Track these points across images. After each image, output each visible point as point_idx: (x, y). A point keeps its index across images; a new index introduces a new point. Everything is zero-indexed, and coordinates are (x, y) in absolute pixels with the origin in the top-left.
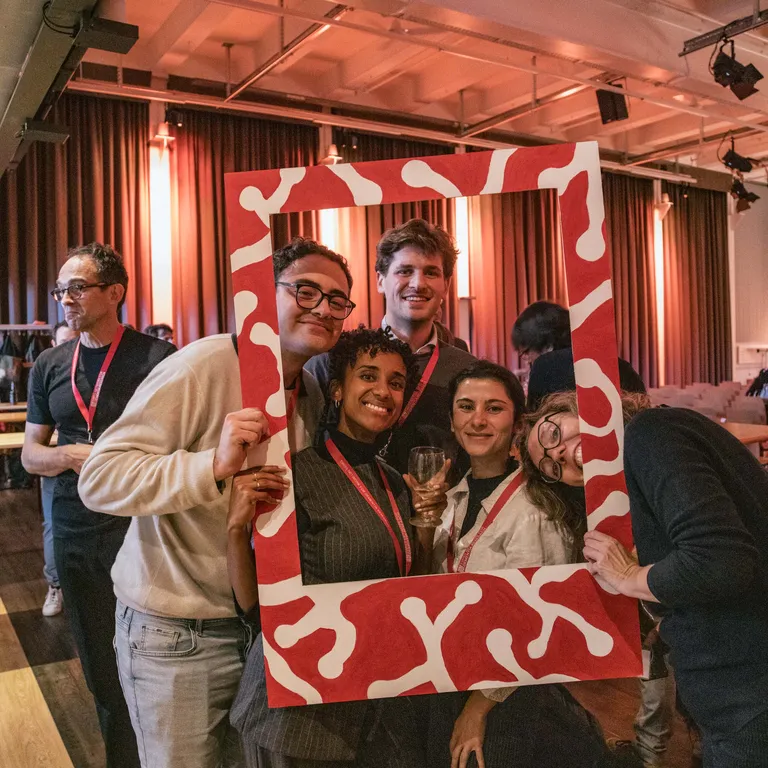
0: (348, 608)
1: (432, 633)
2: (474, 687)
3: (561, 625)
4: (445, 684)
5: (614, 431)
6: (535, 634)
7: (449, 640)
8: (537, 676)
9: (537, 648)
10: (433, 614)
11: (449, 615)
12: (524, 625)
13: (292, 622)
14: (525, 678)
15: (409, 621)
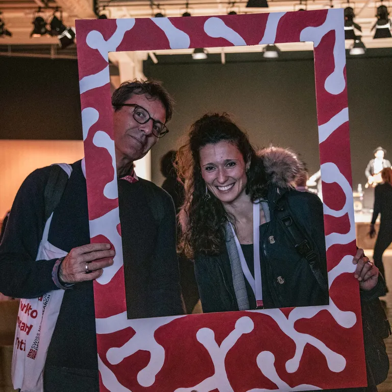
0: (160, 336)
1: (218, 354)
3: (309, 348)
4: (227, 390)
5: (347, 213)
6: (291, 355)
7: (231, 360)
8: (292, 386)
9: (292, 366)
10: (219, 340)
11: (231, 340)
12: (283, 349)
13: (119, 346)
15: (202, 345)
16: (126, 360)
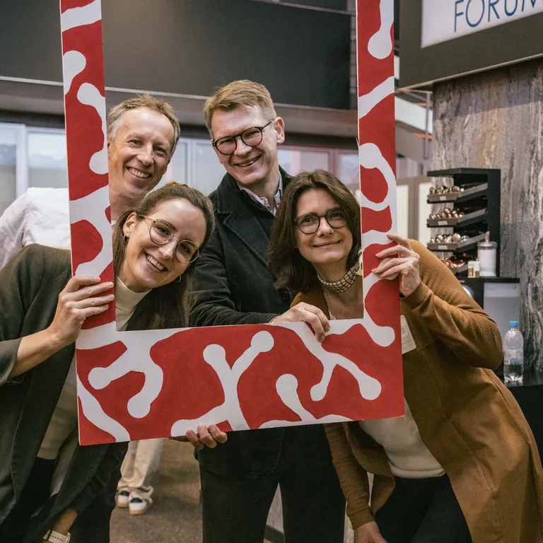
0: (157, 353)
1: (229, 377)
2: (264, 426)
3: (339, 371)
4: (239, 423)
5: (389, 207)
6: (317, 379)
7: (244, 384)
8: (317, 417)
9: (318, 392)
10: (231, 360)
11: (245, 360)
12: (308, 371)
13: (106, 365)
14: (307, 418)
15: (209, 366)
16: (114, 384)
